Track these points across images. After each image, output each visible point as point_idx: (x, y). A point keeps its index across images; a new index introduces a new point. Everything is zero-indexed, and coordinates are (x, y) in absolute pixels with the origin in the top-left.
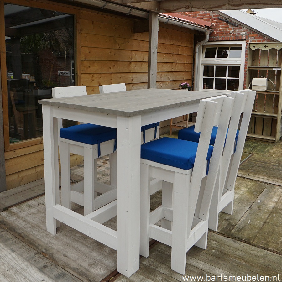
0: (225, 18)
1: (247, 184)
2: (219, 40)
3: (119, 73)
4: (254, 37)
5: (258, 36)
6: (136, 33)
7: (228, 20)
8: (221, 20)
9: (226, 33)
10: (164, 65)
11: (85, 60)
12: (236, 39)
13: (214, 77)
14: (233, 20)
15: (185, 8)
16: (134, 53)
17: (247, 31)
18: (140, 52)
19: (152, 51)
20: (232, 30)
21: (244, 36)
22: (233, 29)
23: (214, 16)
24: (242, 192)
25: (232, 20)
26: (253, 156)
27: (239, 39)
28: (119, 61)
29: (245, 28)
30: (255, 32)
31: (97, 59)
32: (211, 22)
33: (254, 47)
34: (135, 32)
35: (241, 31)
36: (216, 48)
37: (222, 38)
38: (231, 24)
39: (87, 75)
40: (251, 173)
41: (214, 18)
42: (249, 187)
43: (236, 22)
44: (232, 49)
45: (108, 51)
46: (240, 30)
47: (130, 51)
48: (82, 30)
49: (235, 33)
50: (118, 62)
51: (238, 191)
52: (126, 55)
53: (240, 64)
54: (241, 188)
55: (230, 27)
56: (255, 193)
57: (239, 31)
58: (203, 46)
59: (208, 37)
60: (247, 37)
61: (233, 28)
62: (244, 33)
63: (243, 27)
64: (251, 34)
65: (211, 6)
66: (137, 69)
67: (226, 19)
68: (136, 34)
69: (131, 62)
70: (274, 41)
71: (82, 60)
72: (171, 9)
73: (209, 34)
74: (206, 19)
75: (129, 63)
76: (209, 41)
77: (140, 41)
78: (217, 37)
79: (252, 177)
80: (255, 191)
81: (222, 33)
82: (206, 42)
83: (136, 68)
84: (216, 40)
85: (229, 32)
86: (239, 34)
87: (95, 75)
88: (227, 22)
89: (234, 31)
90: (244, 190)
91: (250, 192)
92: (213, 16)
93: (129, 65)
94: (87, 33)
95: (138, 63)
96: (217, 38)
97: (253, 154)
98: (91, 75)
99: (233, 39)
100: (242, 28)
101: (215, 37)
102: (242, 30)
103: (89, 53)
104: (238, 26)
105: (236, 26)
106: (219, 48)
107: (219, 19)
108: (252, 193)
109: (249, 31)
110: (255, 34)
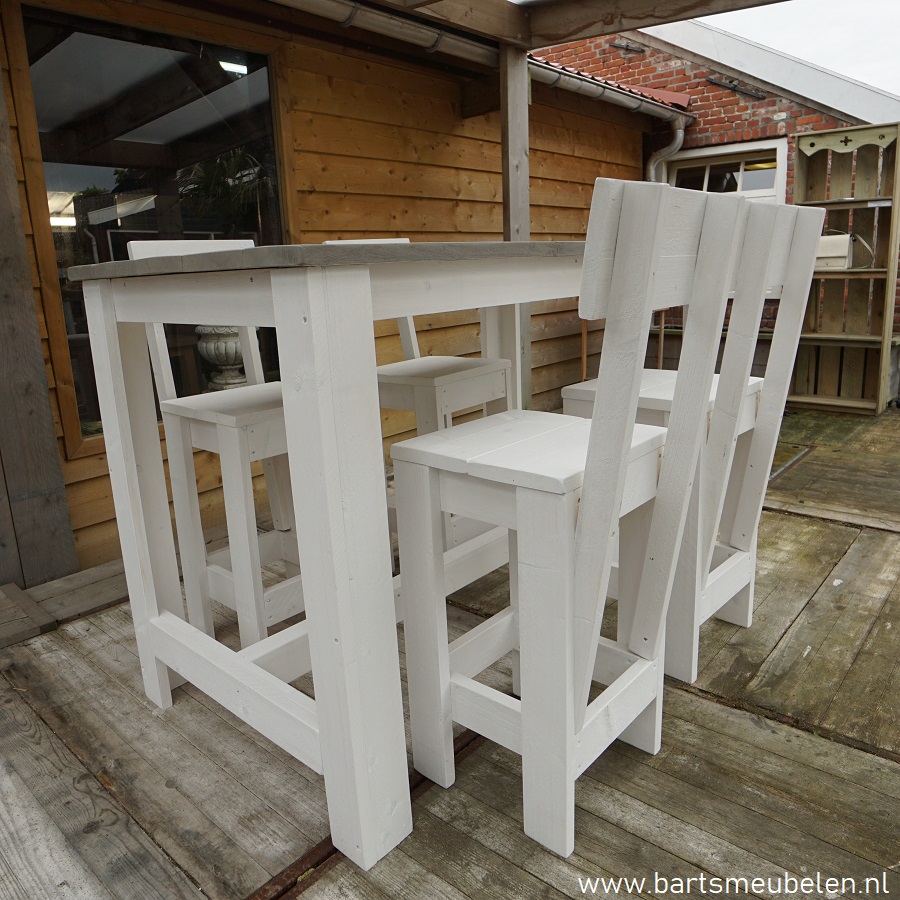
0: (728, 77)
1: (798, 529)
2: (713, 141)
3: (422, 233)
4: (811, 126)
5: (824, 122)
7: (735, 83)
8: (715, 84)
9: (731, 120)
10: (558, 215)
11: (311, 192)
12: (760, 135)
14: (750, 82)
15: (600, 24)
16: (464, 176)
17: (789, 108)
18: (485, 175)
19: (513, 161)
20: (748, 111)
21: (783, 124)
22: (750, 107)
23: (696, 76)
24: (781, 556)
25: (746, 81)
26: (815, 453)
27: (768, 134)
28: (421, 198)
29: (784, 101)
30: (815, 111)
31: (349, 190)
32: (688, 93)
33: (812, 145)
34: (464, 116)
35: (775, 112)
36: (703, 169)
37: (721, 135)
38: (745, 94)
40: (811, 497)
41: (697, 80)
42: (804, 538)
43: (760, 86)
44: (749, 167)
45: (383, 169)
46: (771, 109)
47: (453, 171)
48: (294, 102)
49: (755, 118)
50: (418, 202)
51: (768, 552)
52: (441, 180)
54: (780, 543)
55: (742, 104)
56: (825, 559)
57: (767, 112)
58: (670, 165)
59: (680, 134)
60: (791, 126)
61: (750, 104)
62: (783, 115)
63: (778, 99)
64: (803, 117)
66: (477, 223)
67: (731, 82)
68: (468, 122)
69: (457, 202)
71: (303, 192)
72: (562, 32)
73: (683, 127)
74: (675, 85)
75: (450, 203)
76: (683, 149)
77: (481, 142)
78: (708, 134)
79: (811, 509)
80: (824, 551)
81: (721, 121)
82: (674, 152)
83: (473, 220)
84: (704, 143)
85: (739, 118)
86: (768, 120)
88: (734, 90)
89: (754, 114)
90: (787, 548)
91: (807, 556)
92: (692, 76)
93: (452, 211)
94: (312, 112)
95: (479, 207)
96: (707, 137)
97: (812, 448)
99: (750, 138)
100: (778, 102)
101: (700, 136)
102: (776, 108)
103: (324, 170)
104: (764, 98)
105: (759, 99)
106: (712, 168)
107: (711, 83)
108: (813, 557)
109: (796, 108)
110: (814, 117)
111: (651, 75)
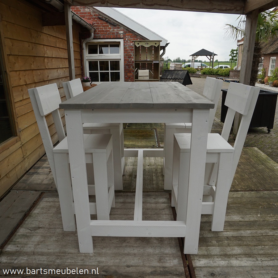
0: (105, 18)
2: (101, 37)
4: (130, 36)
5: (133, 35)
6: (44, 26)
7: (107, 20)
8: (101, 19)
9: (107, 31)
12: (115, 37)
13: (99, 71)
14: (112, 20)
15: (100, 3)
16: (45, 48)
17: (123, 30)
20: (112, 30)
21: (122, 35)
22: (112, 28)
23: (94, 15)
25: (111, 20)
27: (118, 37)
29: (122, 28)
30: (131, 32)
31: (20, 54)
32: (92, 21)
33: (138, 44)
35: (119, 31)
36: (97, 45)
37: (104, 36)
38: (110, 24)
39: (14, 73)
41: (95, 17)
43: (115, 22)
44: (111, 46)
46: (118, 29)
49: (114, 32)
53: (120, 59)
55: (110, 27)
57: (117, 30)
59: (93, 34)
60: (124, 35)
61: (112, 27)
62: (122, 32)
63: (120, 27)
64: (128, 33)
65: (126, 4)
67: (106, 19)
69: (45, 58)
70: (145, 40)
71: (8, 55)
72: (86, 3)
73: (93, 32)
74: (88, 17)
76: (94, 39)
78: (99, 35)
81: (103, 31)
82: (91, 40)
83: (49, 64)
85: (109, 31)
86: (118, 33)
88: (107, 22)
89: (113, 30)
92: (93, 15)
96: (99, 36)
99: (113, 37)
100: (120, 28)
101: (97, 35)
102: (119, 29)
104: (116, 26)
105: (115, 26)
106: (99, 45)
107: (99, 18)
109: (125, 30)
110: (131, 34)
111: (79, 12)
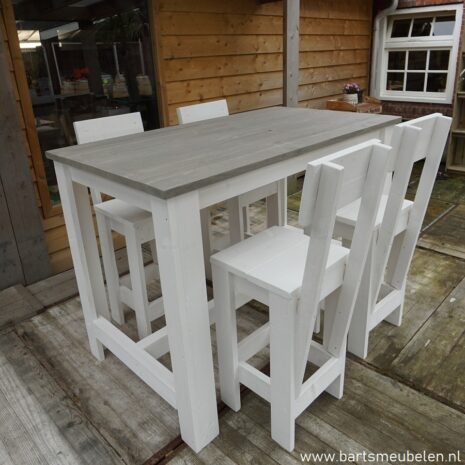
1: (438, 263)
2: (417, 4)
3: (236, 76)
6: (264, 3)
10: (318, 56)
11: (172, 59)
12: (446, 2)
13: (406, 71)
16: (261, 39)
18: (274, 37)
19: (289, 34)
24: (425, 281)
26: (458, 208)
27: (451, 2)
28: (236, 55)
31: (193, 55)
36: (410, 20)
37: (422, 1)
39: (178, 84)
40: (449, 241)
42: (440, 269)
44: (439, 19)
45: (213, 40)
47: (254, 37)
48: (161, 7)
50: (234, 58)
51: (418, 278)
52: (248, 43)
53: (451, 47)
54: (427, 272)
56: (449, 284)
58: (389, 18)
66: (269, 66)
68: (264, 6)
69: (257, 55)
71: (166, 59)
75: (252, 57)
76: (398, 8)
77: (272, 17)
79: (449, 250)
80: (450, 278)
82: (393, 10)
83: (266, 65)
84: (411, 5)
87: (192, 82)
90: (429, 275)
91: (439, 281)
93: (254, 60)
94: (171, 12)
95: (269, 57)
96: (413, 2)
97: (457, 205)
98: (185, 84)
99: (440, 2)
101: (409, 1)
103: (179, 45)
106: (415, 20)
108: (442, 283)
